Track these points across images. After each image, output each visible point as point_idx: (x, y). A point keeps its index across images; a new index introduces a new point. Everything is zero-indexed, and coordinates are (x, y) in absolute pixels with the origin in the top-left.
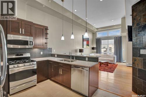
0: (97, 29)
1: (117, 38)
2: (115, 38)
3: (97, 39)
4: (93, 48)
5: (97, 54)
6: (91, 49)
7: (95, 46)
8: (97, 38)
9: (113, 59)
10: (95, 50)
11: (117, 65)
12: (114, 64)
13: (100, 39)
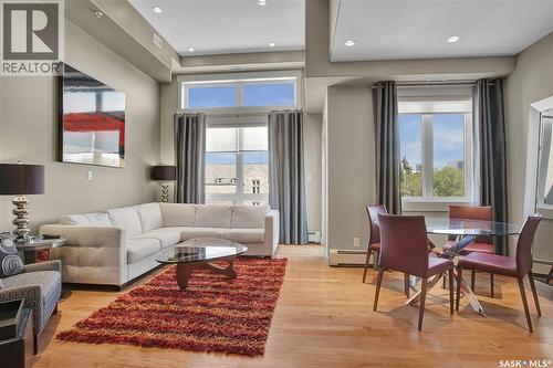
0: (182, 59)
1: (280, 117)
2: (274, 117)
3: (181, 120)
4: (157, 173)
5: (182, 205)
7: (169, 160)
8: (179, 113)
9: (262, 231)
10: (171, 185)
11: (284, 265)
12: (268, 257)
13: (196, 119)
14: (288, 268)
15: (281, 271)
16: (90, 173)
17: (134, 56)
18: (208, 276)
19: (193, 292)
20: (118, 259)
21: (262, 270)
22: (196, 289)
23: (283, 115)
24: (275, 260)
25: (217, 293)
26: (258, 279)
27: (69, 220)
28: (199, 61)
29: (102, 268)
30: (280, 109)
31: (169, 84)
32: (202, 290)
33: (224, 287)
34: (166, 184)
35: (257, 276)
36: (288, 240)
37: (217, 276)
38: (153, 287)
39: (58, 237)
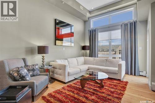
0: (90, 12)
1: (126, 25)
2: (123, 26)
3: (91, 31)
4: (84, 48)
5: (91, 58)
6: (80, 48)
7: (87, 44)
8: (90, 29)
9: (117, 69)
11: (126, 85)
12: (119, 80)
13: (95, 31)
14: (128, 87)
15: (124, 88)
16: (64, 48)
17: (77, 15)
18: (93, 84)
19: (85, 90)
20: (65, 74)
21: (115, 86)
22: (87, 89)
23: (127, 24)
24: (122, 82)
25: (94, 93)
26: (112, 90)
27: (56, 61)
28: (95, 12)
29: (62, 76)
30: (126, 22)
31: (87, 21)
32: (89, 90)
33: (98, 91)
34: (86, 51)
35: (112, 88)
36: (130, 73)
37: (97, 85)
38: (74, 85)
39: (51, 66)
